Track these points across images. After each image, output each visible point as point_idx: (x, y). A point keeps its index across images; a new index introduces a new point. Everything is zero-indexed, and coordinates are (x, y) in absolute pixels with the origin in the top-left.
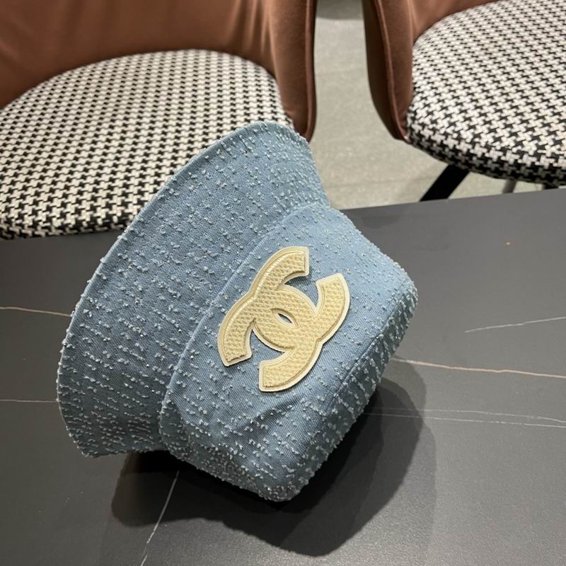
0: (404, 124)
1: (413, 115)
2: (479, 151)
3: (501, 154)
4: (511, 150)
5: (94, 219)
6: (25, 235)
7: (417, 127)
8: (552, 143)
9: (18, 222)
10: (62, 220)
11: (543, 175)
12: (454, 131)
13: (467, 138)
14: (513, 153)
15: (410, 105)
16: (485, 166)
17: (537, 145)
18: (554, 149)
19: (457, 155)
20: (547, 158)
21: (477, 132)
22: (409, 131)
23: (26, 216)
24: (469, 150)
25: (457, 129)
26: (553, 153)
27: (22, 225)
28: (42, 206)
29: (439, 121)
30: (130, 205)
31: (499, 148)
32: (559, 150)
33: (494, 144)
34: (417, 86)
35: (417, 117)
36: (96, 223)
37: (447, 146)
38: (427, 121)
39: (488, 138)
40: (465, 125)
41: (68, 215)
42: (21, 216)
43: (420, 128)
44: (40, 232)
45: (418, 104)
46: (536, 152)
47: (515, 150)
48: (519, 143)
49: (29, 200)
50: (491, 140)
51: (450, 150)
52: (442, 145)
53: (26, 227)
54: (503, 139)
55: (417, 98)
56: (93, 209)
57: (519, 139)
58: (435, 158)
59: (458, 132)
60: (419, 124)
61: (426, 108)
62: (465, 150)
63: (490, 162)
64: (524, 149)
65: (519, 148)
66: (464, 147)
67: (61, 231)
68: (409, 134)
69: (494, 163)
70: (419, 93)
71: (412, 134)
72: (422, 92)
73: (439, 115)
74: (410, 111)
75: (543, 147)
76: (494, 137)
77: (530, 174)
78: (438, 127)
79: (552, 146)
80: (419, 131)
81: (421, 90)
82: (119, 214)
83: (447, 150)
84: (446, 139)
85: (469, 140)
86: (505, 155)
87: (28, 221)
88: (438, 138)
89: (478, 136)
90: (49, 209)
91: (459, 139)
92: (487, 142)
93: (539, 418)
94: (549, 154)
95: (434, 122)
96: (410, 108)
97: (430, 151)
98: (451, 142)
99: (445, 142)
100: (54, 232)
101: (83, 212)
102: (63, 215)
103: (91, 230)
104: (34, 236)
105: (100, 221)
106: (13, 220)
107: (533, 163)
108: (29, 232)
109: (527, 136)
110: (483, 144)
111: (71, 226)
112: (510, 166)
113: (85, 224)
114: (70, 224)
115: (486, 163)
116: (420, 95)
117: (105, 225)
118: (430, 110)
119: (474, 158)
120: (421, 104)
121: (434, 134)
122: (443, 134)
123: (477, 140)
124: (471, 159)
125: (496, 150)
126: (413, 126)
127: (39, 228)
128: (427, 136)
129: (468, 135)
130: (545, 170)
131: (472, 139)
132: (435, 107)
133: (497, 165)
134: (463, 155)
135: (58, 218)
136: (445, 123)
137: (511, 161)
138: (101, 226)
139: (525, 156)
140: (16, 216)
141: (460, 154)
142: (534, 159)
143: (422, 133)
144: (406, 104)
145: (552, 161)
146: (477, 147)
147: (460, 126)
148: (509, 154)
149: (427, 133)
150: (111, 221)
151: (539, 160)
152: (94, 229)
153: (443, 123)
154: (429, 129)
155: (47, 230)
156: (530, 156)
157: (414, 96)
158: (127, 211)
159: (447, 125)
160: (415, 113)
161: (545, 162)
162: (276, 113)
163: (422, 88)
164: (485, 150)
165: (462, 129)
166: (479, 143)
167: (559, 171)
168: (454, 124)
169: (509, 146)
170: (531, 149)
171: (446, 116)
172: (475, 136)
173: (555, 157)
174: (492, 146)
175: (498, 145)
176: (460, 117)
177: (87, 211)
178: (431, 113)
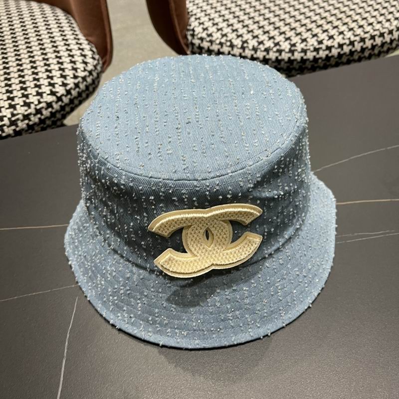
0: (185, 41)
1: (191, 32)
2: (248, 53)
3: (265, 53)
4: (272, 49)
7: (197, 42)
8: (300, 41)
11: (297, 67)
12: (227, 41)
13: (238, 44)
14: (274, 52)
15: (188, 25)
17: (290, 44)
18: (303, 45)
20: (299, 52)
21: (244, 39)
22: (191, 47)
24: (241, 54)
25: (229, 39)
26: (302, 49)
29: (213, 34)
31: (263, 49)
32: (306, 45)
34: (190, 10)
35: (196, 33)
37: (223, 53)
38: (204, 35)
39: (253, 43)
40: (234, 35)
43: (200, 42)
45: (194, 23)
46: (290, 49)
47: (275, 49)
48: (277, 44)
50: (256, 44)
52: (220, 53)
54: (265, 42)
55: (192, 19)
57: (276, 41)
59: (230, 41)
60: (198, 39)
61: (201, 26)
62: (238, 54)
64: (282, 48)
65: (278, 47)
66: (236, 52)
68: (190, 49)
70: (192, 15)
71: (193, 48)
72: (195, 15)
73: (212, 30)
74: (188, 30)
75: (294, 45)
76: (258, 41)
77: (288, 67)
78: (214, 39)
79: (301, 43)
80: (199, 44)
84: (222, 47)
85: (239, 46)
86: (268, 54)
88: (215, 47)
89: (246, 42)
91: (232, 46)
92: (253, 46)
93: (356, 234)
94: (299, 50)
95: (210, 35)
96: (189, 28)
98: (226, 50)
99: (221, 50)
107: (289, 58)
109: (282, 38)
110: (251, 47)
112: (273, 62)
116: (194, 17)
118: (205, 27)
120: (196, 23)
121: (212, 45)
122: (219, 44)
123: (245, 45)
125: (261, 51)
126: (194, 41)
128: (206, 47)
129: (238, 42)
130: (298, 63)
131: (242, 45)
132: (208, 24)
136: (218, 35)
137: (274, 58)
139: (283, 53)
142: (290, 55)
143: (202, 45)
144: (185, 24)
145: (302, 54)
146: (247, 51)
147: (230, 36)
148: (271, 53)
149: (206, 45)
151: (293, 55)
153: (217, 36)
154: (207, 41)
156: (286, 53)
157: (189, 18)
159: (220, 37)
160: (193, 30)
161: (298, 56)
162: (78, 39)
163: (194, 12)
164: (253, 52)
165: (233, 38)
166: (248, 47)
167: (308, 62)
168: (225, 35)
169: (270, 47)
170: (286, 48)
171: (218, 30)
172: (244, 42)
173: (304, 51)
174: (257, 49)
175: (262, 47)
176: (229, 30)
178: (206, 29)
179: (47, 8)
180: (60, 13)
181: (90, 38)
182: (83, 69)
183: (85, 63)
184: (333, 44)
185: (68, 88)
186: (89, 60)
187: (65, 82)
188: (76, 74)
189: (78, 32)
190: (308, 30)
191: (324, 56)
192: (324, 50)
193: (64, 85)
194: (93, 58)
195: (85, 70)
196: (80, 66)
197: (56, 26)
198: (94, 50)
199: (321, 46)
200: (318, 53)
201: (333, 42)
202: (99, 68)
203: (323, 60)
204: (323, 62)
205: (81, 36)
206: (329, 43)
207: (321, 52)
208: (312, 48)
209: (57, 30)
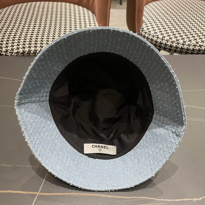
0: (139, 32)
1: (142, 29)
2: (164, 42)
3: (171, 43)
4: (175, 42)
5: (30, 51)
6: (2, 55)
8: (188, 41)
11: (185, 52)
12: (156, 35)
14: (175, 43)
15: (141, 26)
17: (183, 41)
18: (189, 43)
19: (157, 43)
20: (186, 45)
22: (140, 35)
23: (3, 48)
24: (161, 41)
25: (157, 34)
28: (10, 45)
29: (151, 32)
30: (43, 47)
31: (171, 41)
32: (190, 43)
33: (169, 40)
34: (143, 20)
35: (144, 30)
38: (147, 31)
40: (160, 33)
41: (20, 49)
42: (1, 48)
43: (145, 34)
46: (183, 43)
47: (176, 42)
49: (5, 42)
50: (168, 39)
51: (154, 41)
53: (3, 51)
54: (172, 38)
55: (144, 24)
56: (30, 47)
57: (177, 39)
59: (158, 35)
60: (144, 32)
61: (147, 27)
63: (167, 46)
64: (179, 42)
65: (178, 41)
66: (159, 40)
67: (17, 54)
69: (169, 46)
70: (144, 22)
72: (146, 22)
73: (151, 30)
74: (141, 28)
75: (185, 42)
76: (169, 38)
77: (180, 51)
78: (151, 33)
79: (188, 42)
81: (145, 22)
82: (39, 50)
83: (153, 41)
84: (153, 38)
85: (161, 38)
86: (173, 44)
89: (164, 37)
90: (12, 46)
91: (158, 38)
92: (167, 39)
94: (187, 44)
96: (141, 27)
98: (155, 39)
99: (153, 39)
100: (14, 54)
101: (26, 48)
102: (18, 49)
103: (28, 55)
104: (6, 55)
105: (32, 52)
107: (182, 47)
108: (4, 54)
109: (180, 38)
110: (166, 40)
111: (21, 53)
112: (174, 47)
113: (26, 52)
115: (166, 46)
116: (145, 23)
119: (162, 44)
120: (145, 26)
121: (149, 36)
122: (152, 36)
123: (164, 38)
124: (161, 45)
125: (170, 42)
126: (142, 33)
127: (8, 52)
128: (147, 36)
129: (161, 37)
130: (185, 50)
131: (162, 38)
132: (150, 27)
134: (159, 43)
135: (16, 49)
136: (153, 32)
137: (175, 46)
138: (32, 54)
139: (179, 44)
141: (158, 43)
142: (182, 46)
143: (145, 35)
146: (164, 41)
147: (158, 34)
150: (36, 52)
151: (184, 46)
152: (29, 54)
153: (152, 32)
154: (148, 34)
155: (11, 54)
156: (181, 44)
157: (143, 24)
158: (42, 49)
159: (154, 33)
160: (143, 29)
161: (186, 47)
162: (95, 24)
163: (145, 21)
165: (159, 35)
166: (164, 39)
167: (190, 50)
168: (156, 33)
169: (174, 41)
170: (181, 42)
171: (154, 30)
172: (163, 37)
173: (189, 45)
175: (171, 40)
176: (158, 31)
177: (27, 48)
178: (149, 29)
179: (85, 10)
180: (90, 13)
181: (100, 24)
184: (203, 45)
189: (96, 21)
190: (193, 37)
191: (198, 49)
192: (198, 46)
197: (88, 17)
199: (197, 44)
200: (195, 47)
201: (203, 44)
203: (197, 51)
204: (197, 52)
205: (96, 23)
206: (201, 44)
207: (196, 47)
208: (193, 45)
209: (88, 19)
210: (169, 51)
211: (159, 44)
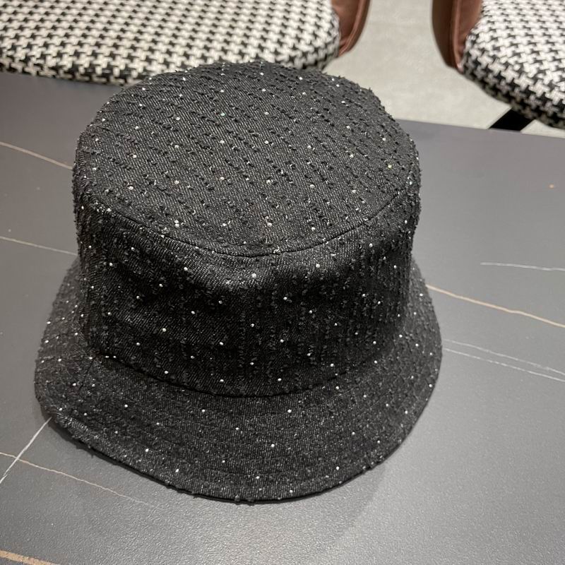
0: (461, 48)
1: (473, 38)
2: (539, 89)
5: (92, 66)
6: (12, 70)
7: (475, 53)
9: (10, 53)
10: (58, 60)
12: (517, 62)
13: (530, 72)
15: (473, 27)
16: (542, 108)
19: (513, 90)
21: (542, 68)
22: (465, 58)
23: (19, 49)
24: (528, 86)
25: (520, 61)
27: (12, 58)
28: (40, 41)
29: (502, 49)
30: (136, 61)
33: (559, 84)
34: (486, 9)
35: (479, 41)
36: (94, 71)
37: (504, 78)
38: (489, 46)
39: (553, 76)
40: (531, 58)
41: (65, 56)
42: (14, 48)
43: (479, 54)
44: (31, 69)
45: (482, 27)
49: (27, 33)
50: (556, 79)
51: (507, 84)
52: (500, 77)
53: (17, 60)
55: (484, 21)
56: (95, 55)
58: (487, 93)
59: (522, 65)
60: (479, 49)
61: (491, 33)
62: (524, 86)
63: (549, 104)
66: (523, 82)
67: (53, 73)
68: (463, 61)
69: (554, 106)
70: (486, 16)
71: (467, 62)
72: (491, 16)
73: (504, 42)
74: (471, 34)
76: (561, 77)
78: (499, 55)
80: (477, 58)
81: (489, 14)
82: (122, 67)
83: (503, 83)
84: (505, 70)
85: (531, 75)
87: (21, 54)
88: (496, 68)
89: (543, 72)
90: (46, 45)
91: (521, 72)
92: (552, 81)
93: (548, 368)
95: (497, 49)
96: (473, 31)
97: (483, 83)
98: (510, 75)
99: (503, 74)
100: (46, 72)
101: (83, 56)
102: (60, 55)
103: (87, 78)
104: (24, 72)
105: (99, 70)
106: (5, 51)
108: (19, 67)
110: (547, 81)
111: (66, 69)
113: (81, 70)
114: (65, 66)
115: (544, 104)
116: (487, 19)
117: (104, 75)
118: (495, 36)
119: (532, 97)
120: (486, 28)
121: (493, 62)
122: (504, 64)
123: (540, 76)
124: (528, 98)
125: (560, 91)
126: (472, 51)
127: (30, 64)
128: (484, 64)
129: (531, 69)
131: (536, 75)
132: (502, 33)
133: (556, 110)
135: (54, 57)
136: (509, 52)
138: (99, 76)
140: (9, 47)
141: (517, 90)
143: (480, 60)
144: (469, 24)
146: (539, 84)
147: (524, 58)
149: (485, 60)
150: (112, 73)
152: (91, 77)
153: (506, 53)
154: (489, 56)
155: (38, 69)
157: (479, 19)
158: (131, 66)
159: (510, 55)
160: (477, 36)
162: (322, 5)
163: (492, 12)
164: (547, 89)
165: (527, 62)
166: (542, 80)
168: (519, 55)
171: (512, 45)
172: (540, 71)
174: (556, 86)
176: (528, 49)
177: (88, 56)
178: (495, 39)
182: (308, 42)
183: (315, 36)
185: (280, 58)
186: (322, 34)
187: (279, 50)
188: (297, 46)
193: (276, 53)
194: (329, 34)
195: (311, 44)
196: (307, 37)
198: (336, 24)
202: (331, 48)
210: (551, 121)
211: (520, 95)
